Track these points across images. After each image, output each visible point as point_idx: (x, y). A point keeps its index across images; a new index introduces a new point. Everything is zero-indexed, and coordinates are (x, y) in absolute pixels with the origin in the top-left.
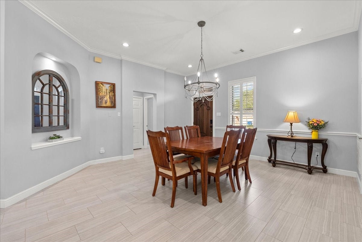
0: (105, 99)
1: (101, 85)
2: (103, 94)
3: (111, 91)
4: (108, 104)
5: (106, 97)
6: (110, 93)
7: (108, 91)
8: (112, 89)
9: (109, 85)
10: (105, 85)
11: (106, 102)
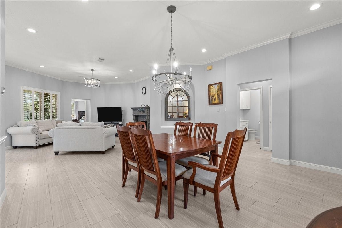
0: (214, 97)
1: (212, 87)
2: (213, 93)
3: (218, 90)
4: (217, 101)
5: (215, 96)
6: (217, 92)
7: (216, 90)
8: (219, 88)
9: (217, 85)
10: (214, 86)
11: (215, 100)
